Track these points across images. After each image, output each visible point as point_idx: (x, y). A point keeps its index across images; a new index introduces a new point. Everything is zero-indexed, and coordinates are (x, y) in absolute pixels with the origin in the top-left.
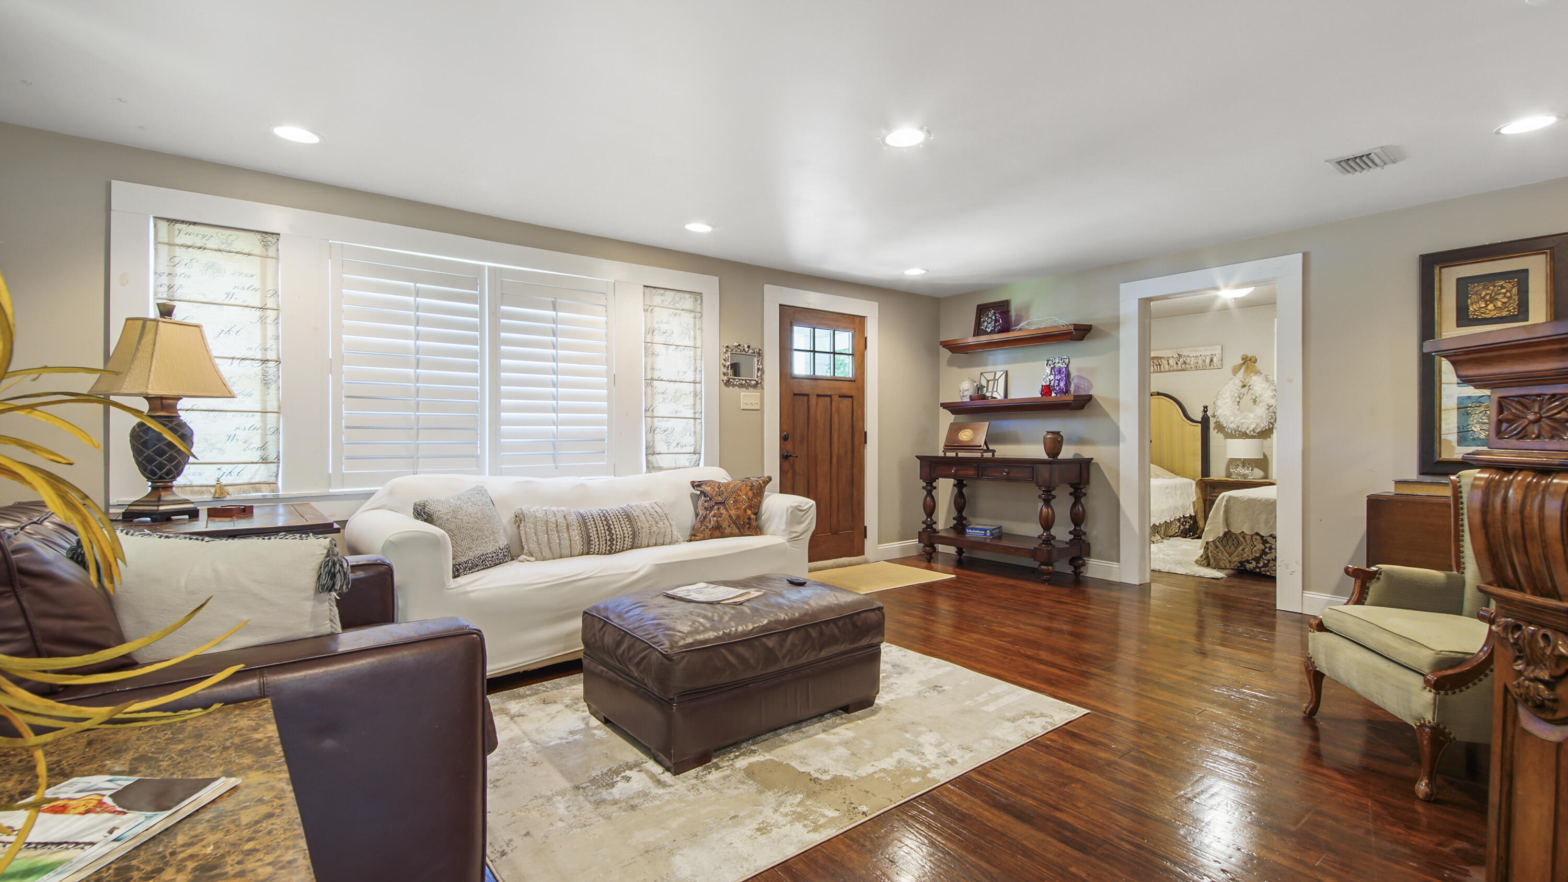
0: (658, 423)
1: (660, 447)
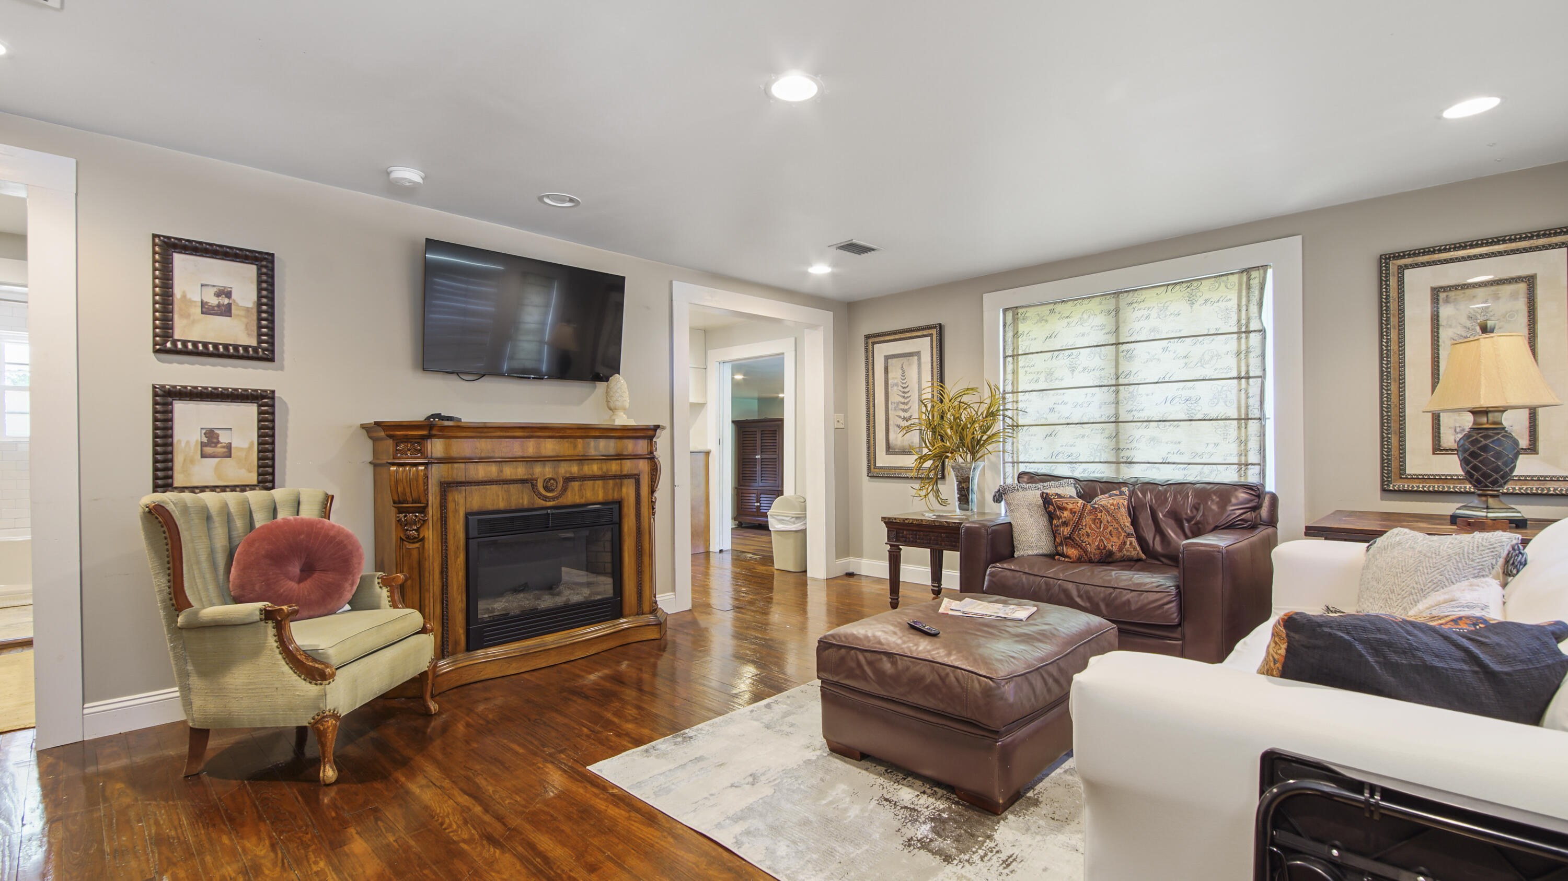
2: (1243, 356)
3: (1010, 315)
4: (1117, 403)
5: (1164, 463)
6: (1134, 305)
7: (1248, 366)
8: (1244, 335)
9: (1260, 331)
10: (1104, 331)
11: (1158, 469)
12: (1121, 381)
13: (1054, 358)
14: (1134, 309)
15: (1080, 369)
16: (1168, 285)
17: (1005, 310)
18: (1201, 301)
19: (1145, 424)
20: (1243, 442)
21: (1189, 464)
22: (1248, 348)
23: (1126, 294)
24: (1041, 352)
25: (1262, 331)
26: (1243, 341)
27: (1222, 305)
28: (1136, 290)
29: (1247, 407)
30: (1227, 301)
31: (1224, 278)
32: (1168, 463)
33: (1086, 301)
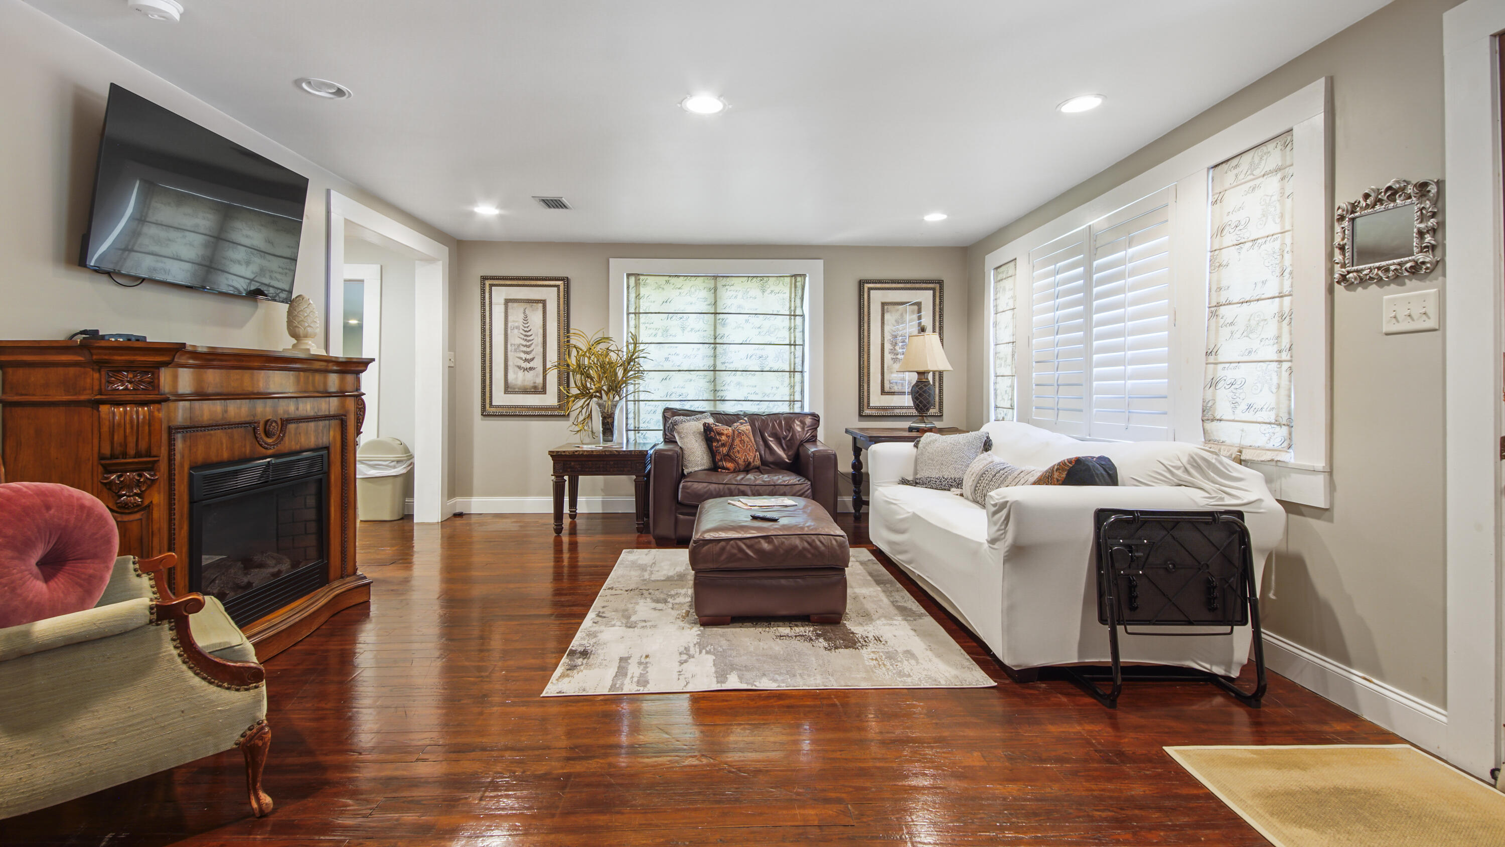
0: (1221, 372)
1: (1223, 409)
2: (792, 330)
3: (632, 280)
4: (715, 357)
5: (746, 401)
6: (727, 287)
7: (795, 337)
8: (793, 317)
9: (802, 316)
10: (706, 303)
11: (742, 405)
12: (718, 341)
13: (669, 319)
14: (727, 289)
15: (689, 329)
16: (749, 277)
17: (629, 275)
18: (769, 291)
19: (734, 372)
20: (792, 387)
21: (761, 401)
22: (795, 326)
23: (721, 278)
24: (659, 313)
25: (803, 316)
26: (793, 320)
27: (781, 295)
28: (728, 276)
29: (795, 364)
30: (784, 293)
31: (782, 278)
32: (748, 401)
33: (693, 279)
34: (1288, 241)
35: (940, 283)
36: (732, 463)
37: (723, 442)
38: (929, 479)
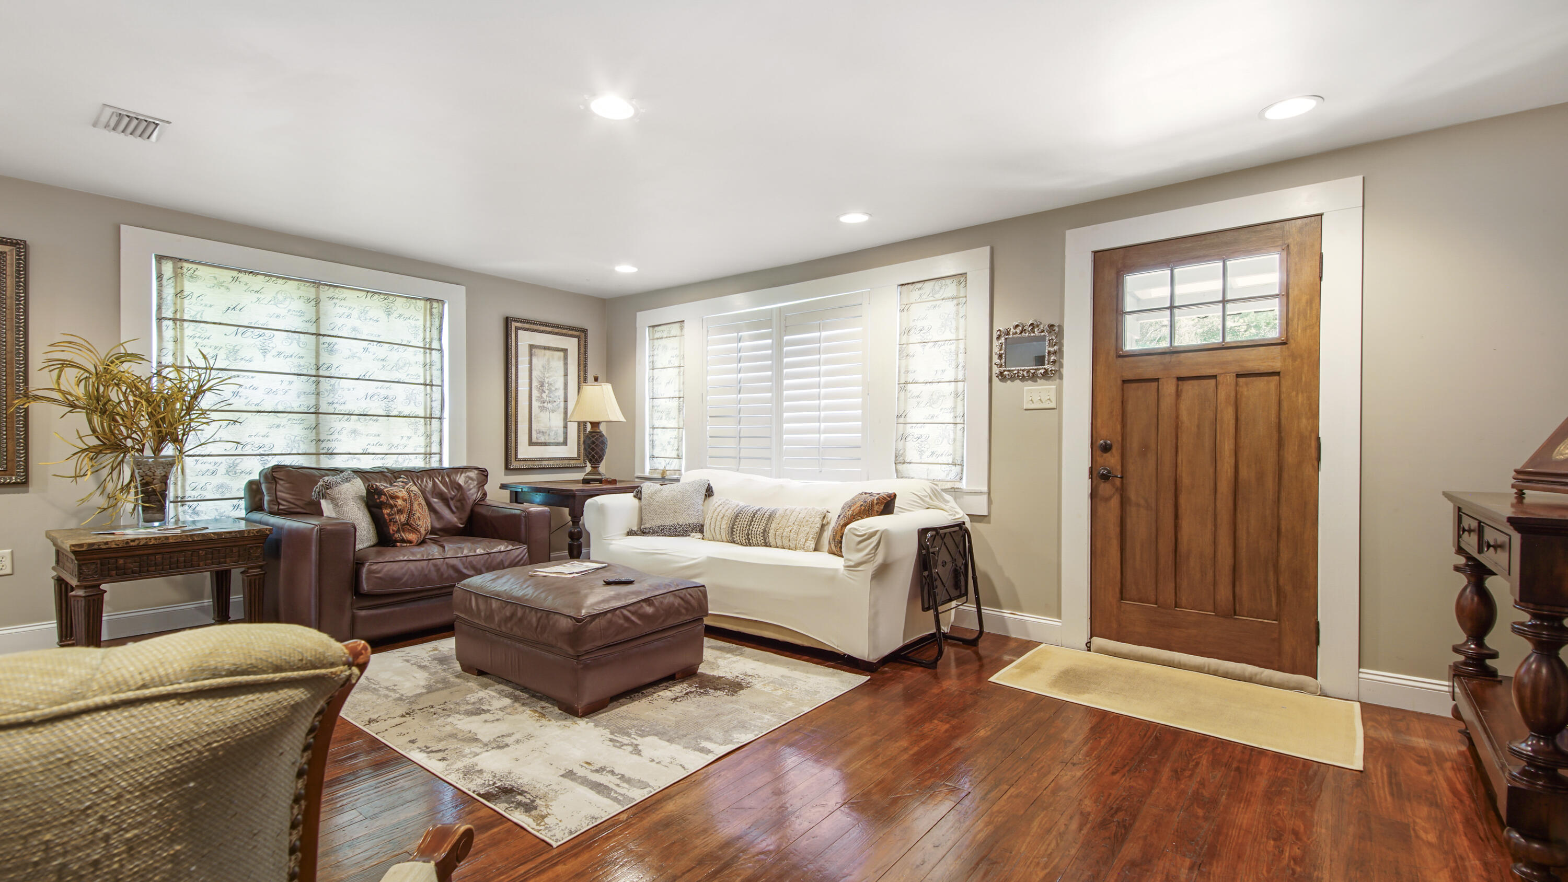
0: (909, 429)
1: (911, 454)
2: (428, 367)
3: (168, 268)
4: (318, 394)
5: (365, 454)
6: (335, 301)
7: (431, 376)
8: (428, 351)
9: (439, 350)
10: (302, 319)
11: (359, 459)
12: (321, 373)
13: (239, 335)
14: (335, 304)
15: (274, 352)
16: (368, 292)
17: (160, 258)
18: (396, 314)
19: (346, 417)
20: (429, 436)
21: (387, 454)
22: (431, 362)
23: (327, 288)
24: (220, 324)
25: (441, 350)
26: (428, 355)
27: (413, 322)
28: (337, 287)
29: (431, 408)
30: (416, 320)
31: (414, 301)
32: (369, 454)
33: (280, 281)
34: (962, 346)
35: (584, 331)
36: (413, 532)
37: (399, 508)
38: (661, 528)
